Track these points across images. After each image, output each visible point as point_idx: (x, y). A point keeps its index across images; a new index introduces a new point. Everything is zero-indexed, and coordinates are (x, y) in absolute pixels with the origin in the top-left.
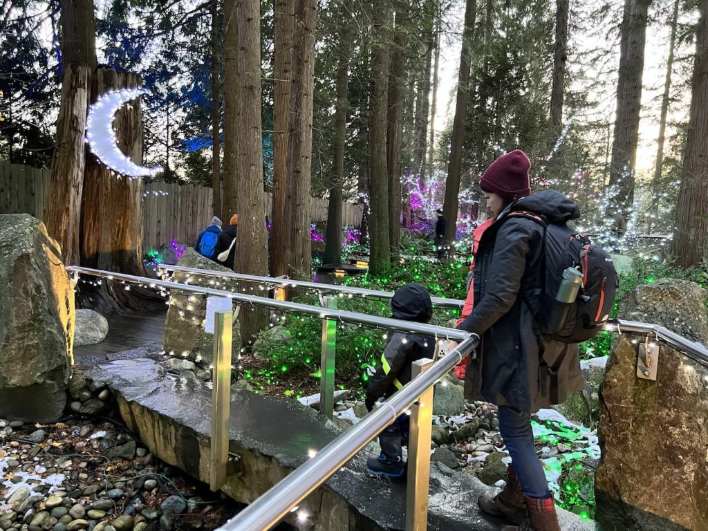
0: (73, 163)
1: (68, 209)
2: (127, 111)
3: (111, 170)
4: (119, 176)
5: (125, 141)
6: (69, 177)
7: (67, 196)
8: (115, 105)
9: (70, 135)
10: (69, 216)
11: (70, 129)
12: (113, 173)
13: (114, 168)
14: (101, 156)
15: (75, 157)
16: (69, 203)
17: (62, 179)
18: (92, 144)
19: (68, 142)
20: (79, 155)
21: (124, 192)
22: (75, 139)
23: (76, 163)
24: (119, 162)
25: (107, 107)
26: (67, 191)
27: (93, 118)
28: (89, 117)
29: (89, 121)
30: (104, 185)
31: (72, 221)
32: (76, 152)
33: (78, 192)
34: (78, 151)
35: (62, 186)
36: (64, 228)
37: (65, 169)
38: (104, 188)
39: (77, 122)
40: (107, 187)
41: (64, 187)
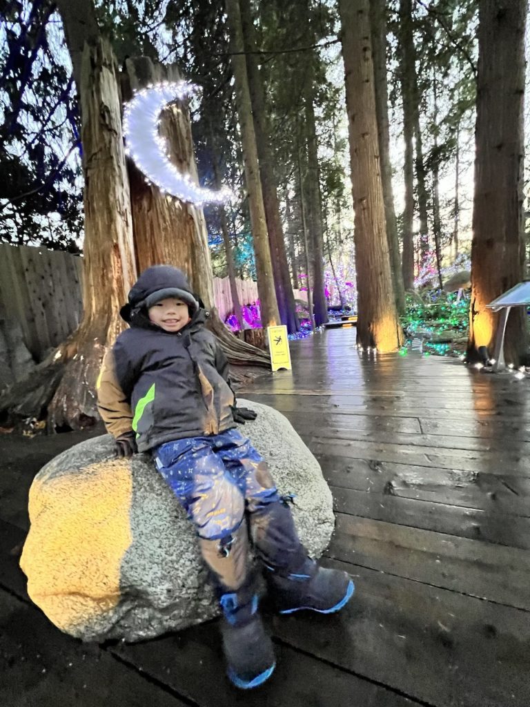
0: (114, 177)
1: (116, 247)
2: (173, 115)
3: (167, 194)
4: (177, 203)
5: (177, 155)
6: (111, 199)
7: (113, 226)
8: (157, 106)
9: (102, 138)
10: (119, 257)
11: (101, 129)
12: (170, 199)
13: (170, 191)
14: (150, 174)
15: (114, 169)
16: (117, 239)
17: (101, 204)
18: (136, 158)
19: (101, 150)
20: (119, 167)
21: (188, 226)
22: (110, 142)
23: (117, 179)
24: (176, 184)
25: (147, 108)
26: (111, 220)
27: (130, 121)
28: (125, 120)
29: (126, 126)
30: (160, 216)
31: (126, 266)
32: (115, 162)
33: (127, 222)
34: (118, 162)
35: (103, 215)
36: (116, 275)
37: (104, 190)
38: (161, 221)
39: (110, 118)
40: (164, 218)
41: (106, 216)
